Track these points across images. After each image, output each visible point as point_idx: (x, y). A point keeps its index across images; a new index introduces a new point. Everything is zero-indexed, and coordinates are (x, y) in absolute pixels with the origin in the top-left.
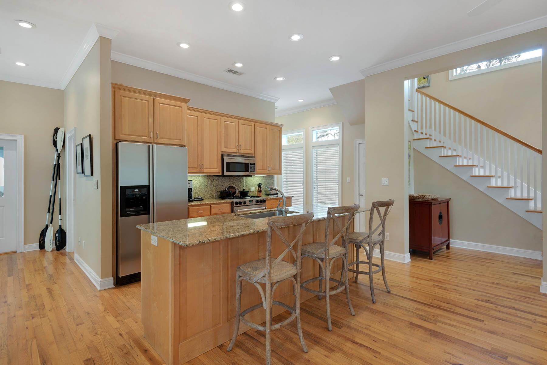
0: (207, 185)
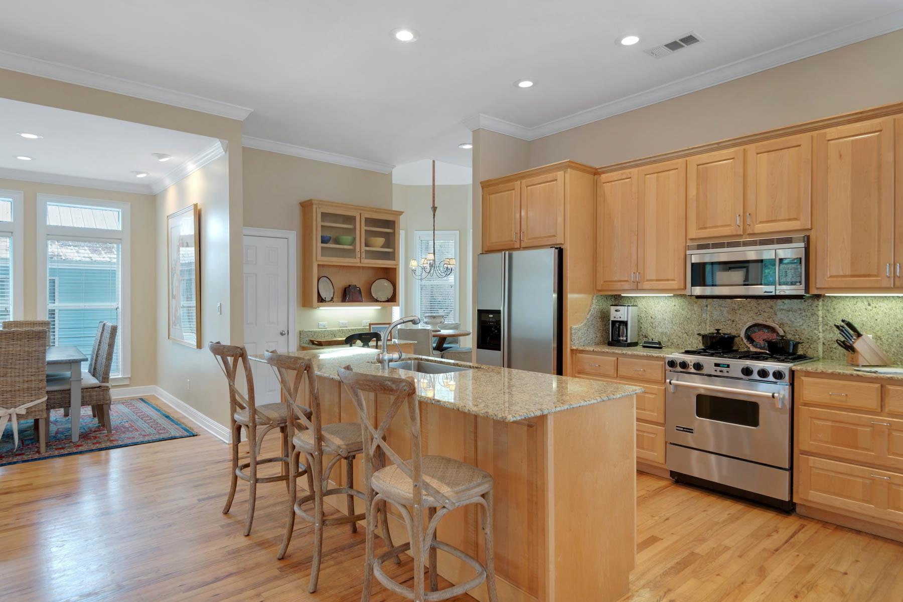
0: (688, 317)
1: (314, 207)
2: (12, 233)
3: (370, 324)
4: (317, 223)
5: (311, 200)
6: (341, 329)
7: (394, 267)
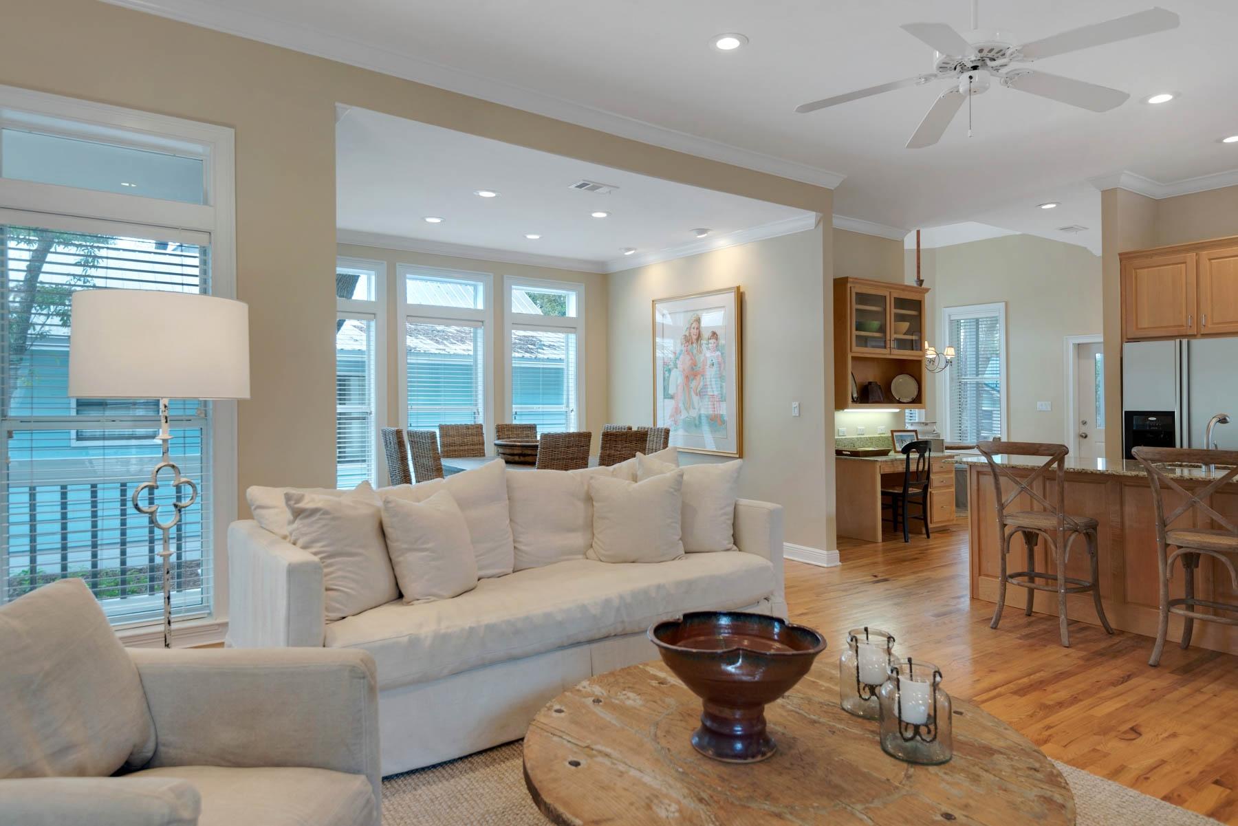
1: (849, 285)
2: (482, 322)
3: (892, 432)
4: (853, 306)
5: (847, 278)
6: (859, 436)
7: (920, 359)
